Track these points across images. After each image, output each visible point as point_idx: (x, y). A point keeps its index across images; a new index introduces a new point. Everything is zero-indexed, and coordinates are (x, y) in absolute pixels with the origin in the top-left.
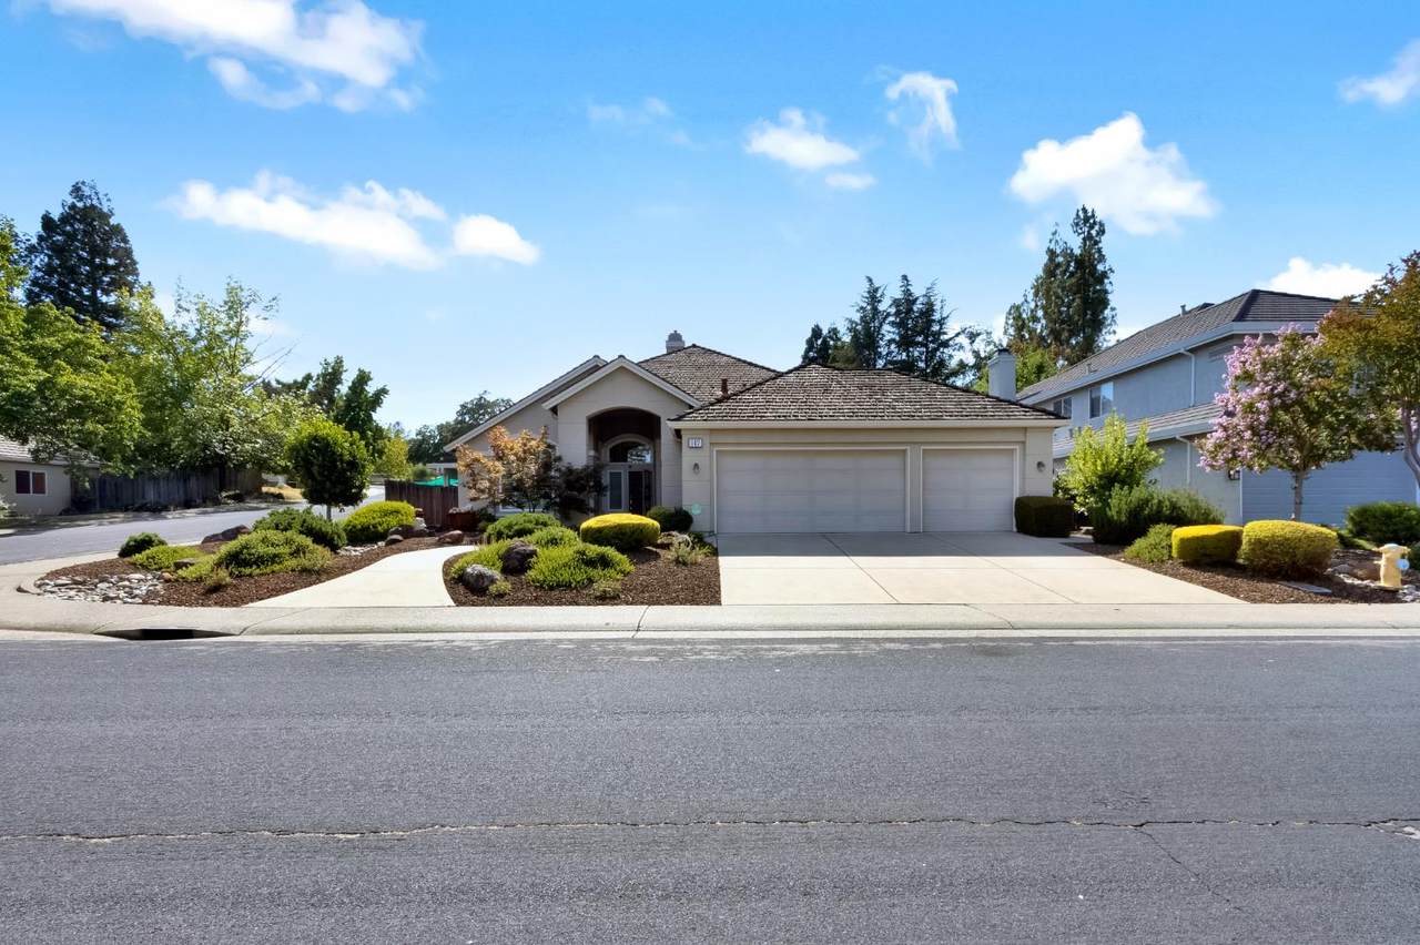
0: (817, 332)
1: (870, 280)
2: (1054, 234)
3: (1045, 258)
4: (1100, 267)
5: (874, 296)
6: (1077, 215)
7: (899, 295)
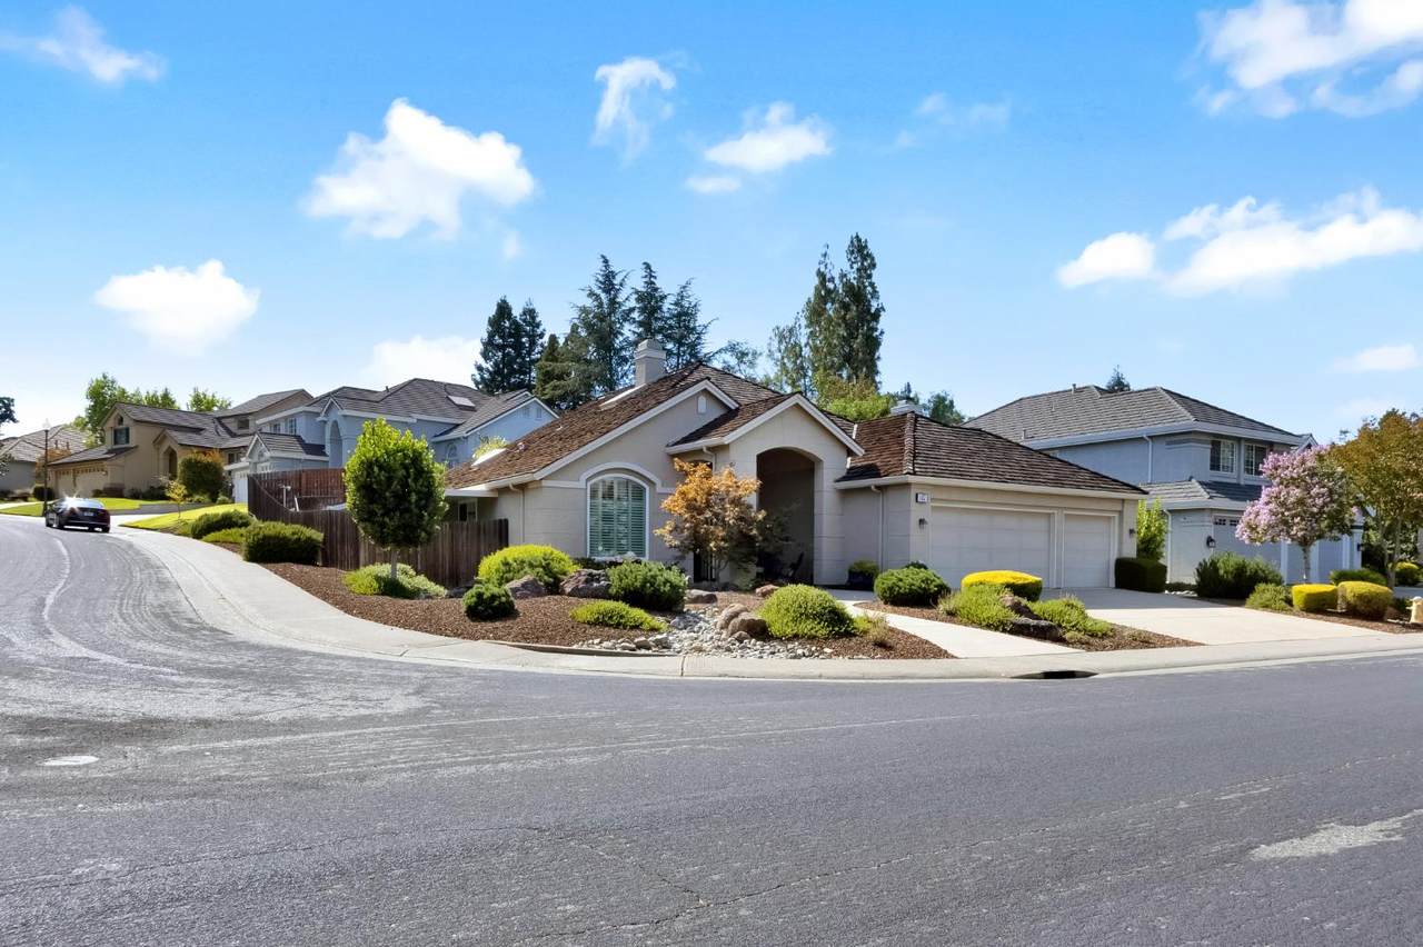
0: (503, 309)
1: (606, 261)
2: (825, 255)
3: (816, 281)
4: (874, 304)
5: (609, 282)
6: (852, 242)
7: (641, 287)
